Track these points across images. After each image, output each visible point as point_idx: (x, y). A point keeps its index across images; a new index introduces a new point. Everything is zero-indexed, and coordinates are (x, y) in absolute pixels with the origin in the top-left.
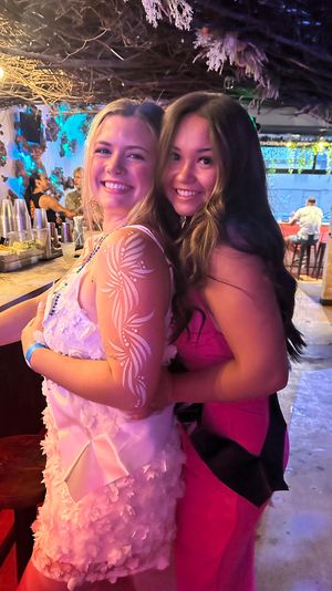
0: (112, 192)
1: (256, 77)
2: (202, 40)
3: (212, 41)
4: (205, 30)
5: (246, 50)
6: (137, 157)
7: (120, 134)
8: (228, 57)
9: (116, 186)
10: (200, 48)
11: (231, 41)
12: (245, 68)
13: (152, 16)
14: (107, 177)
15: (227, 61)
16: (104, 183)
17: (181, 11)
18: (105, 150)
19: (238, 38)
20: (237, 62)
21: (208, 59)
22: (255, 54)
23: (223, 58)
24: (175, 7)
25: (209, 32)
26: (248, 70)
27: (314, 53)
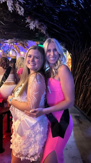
0: (31, 65)
1: (44, 33)
2: (28, 20)
3: (31, 21)
4: (29, 17)
5: (41, 25)
6: (37, 58)
7: (33, 53)
8: (36, 26)
9: (32, 64)
10: (27, 22)
11: (37, 22)
12: (41, 30)
13: (10, 9)
14: (30, 62)
15: (36, 27)
16: (29, 63)
17: (20, 9)
18: (30, 56)
19: (39, 21)
20: (39, 28)
21: (30, 26)
22: (44, 26)
23: (34, 26)
24: (18, 8)
25: (30, 18)
26: (42, 31)
27: (60, 28)
